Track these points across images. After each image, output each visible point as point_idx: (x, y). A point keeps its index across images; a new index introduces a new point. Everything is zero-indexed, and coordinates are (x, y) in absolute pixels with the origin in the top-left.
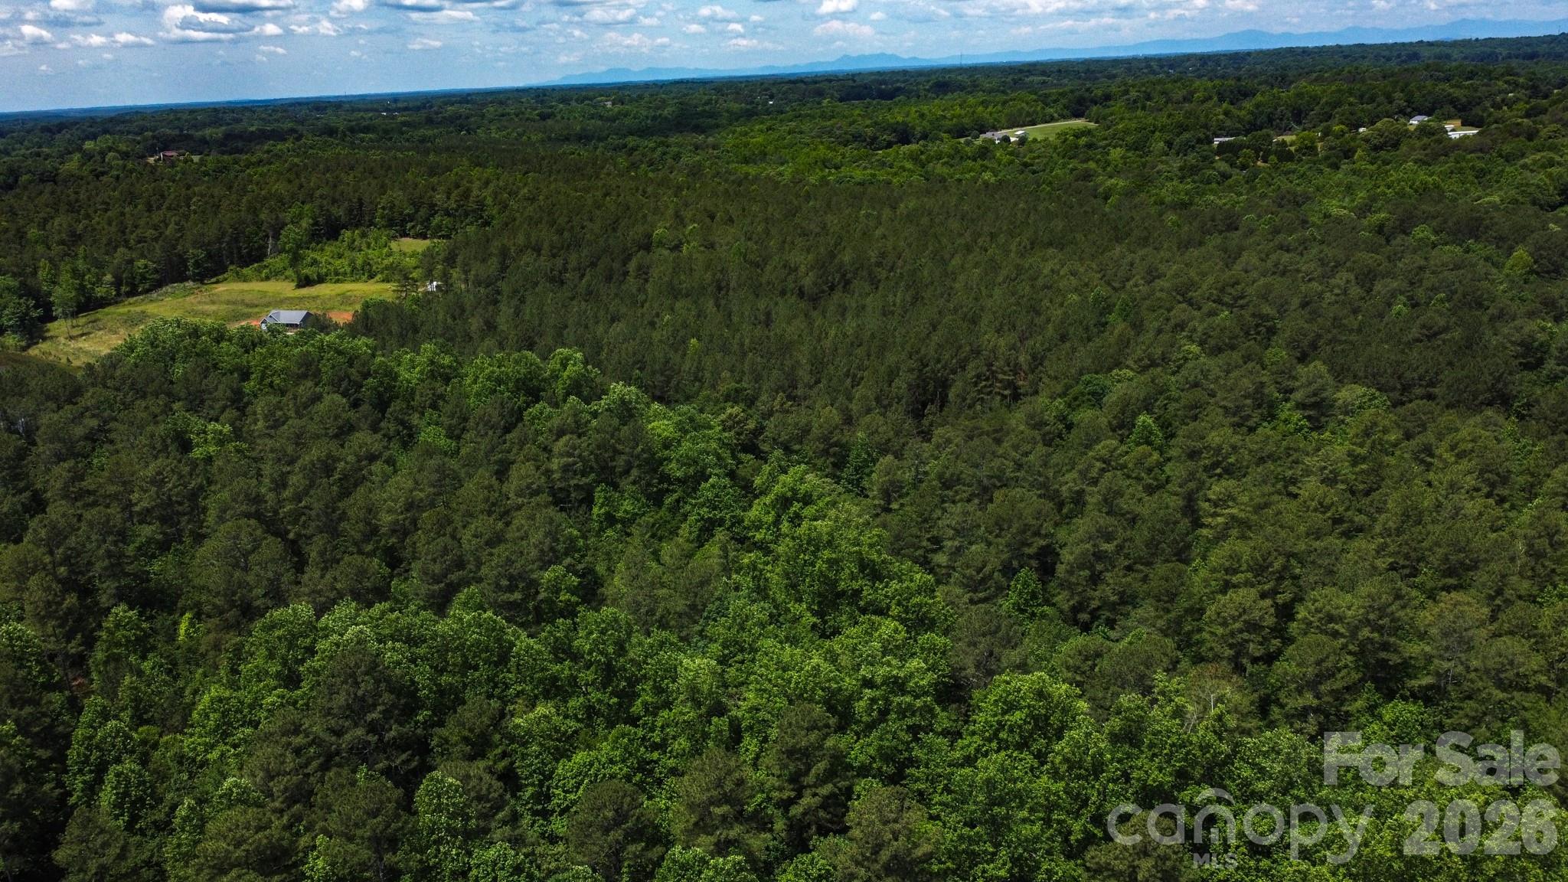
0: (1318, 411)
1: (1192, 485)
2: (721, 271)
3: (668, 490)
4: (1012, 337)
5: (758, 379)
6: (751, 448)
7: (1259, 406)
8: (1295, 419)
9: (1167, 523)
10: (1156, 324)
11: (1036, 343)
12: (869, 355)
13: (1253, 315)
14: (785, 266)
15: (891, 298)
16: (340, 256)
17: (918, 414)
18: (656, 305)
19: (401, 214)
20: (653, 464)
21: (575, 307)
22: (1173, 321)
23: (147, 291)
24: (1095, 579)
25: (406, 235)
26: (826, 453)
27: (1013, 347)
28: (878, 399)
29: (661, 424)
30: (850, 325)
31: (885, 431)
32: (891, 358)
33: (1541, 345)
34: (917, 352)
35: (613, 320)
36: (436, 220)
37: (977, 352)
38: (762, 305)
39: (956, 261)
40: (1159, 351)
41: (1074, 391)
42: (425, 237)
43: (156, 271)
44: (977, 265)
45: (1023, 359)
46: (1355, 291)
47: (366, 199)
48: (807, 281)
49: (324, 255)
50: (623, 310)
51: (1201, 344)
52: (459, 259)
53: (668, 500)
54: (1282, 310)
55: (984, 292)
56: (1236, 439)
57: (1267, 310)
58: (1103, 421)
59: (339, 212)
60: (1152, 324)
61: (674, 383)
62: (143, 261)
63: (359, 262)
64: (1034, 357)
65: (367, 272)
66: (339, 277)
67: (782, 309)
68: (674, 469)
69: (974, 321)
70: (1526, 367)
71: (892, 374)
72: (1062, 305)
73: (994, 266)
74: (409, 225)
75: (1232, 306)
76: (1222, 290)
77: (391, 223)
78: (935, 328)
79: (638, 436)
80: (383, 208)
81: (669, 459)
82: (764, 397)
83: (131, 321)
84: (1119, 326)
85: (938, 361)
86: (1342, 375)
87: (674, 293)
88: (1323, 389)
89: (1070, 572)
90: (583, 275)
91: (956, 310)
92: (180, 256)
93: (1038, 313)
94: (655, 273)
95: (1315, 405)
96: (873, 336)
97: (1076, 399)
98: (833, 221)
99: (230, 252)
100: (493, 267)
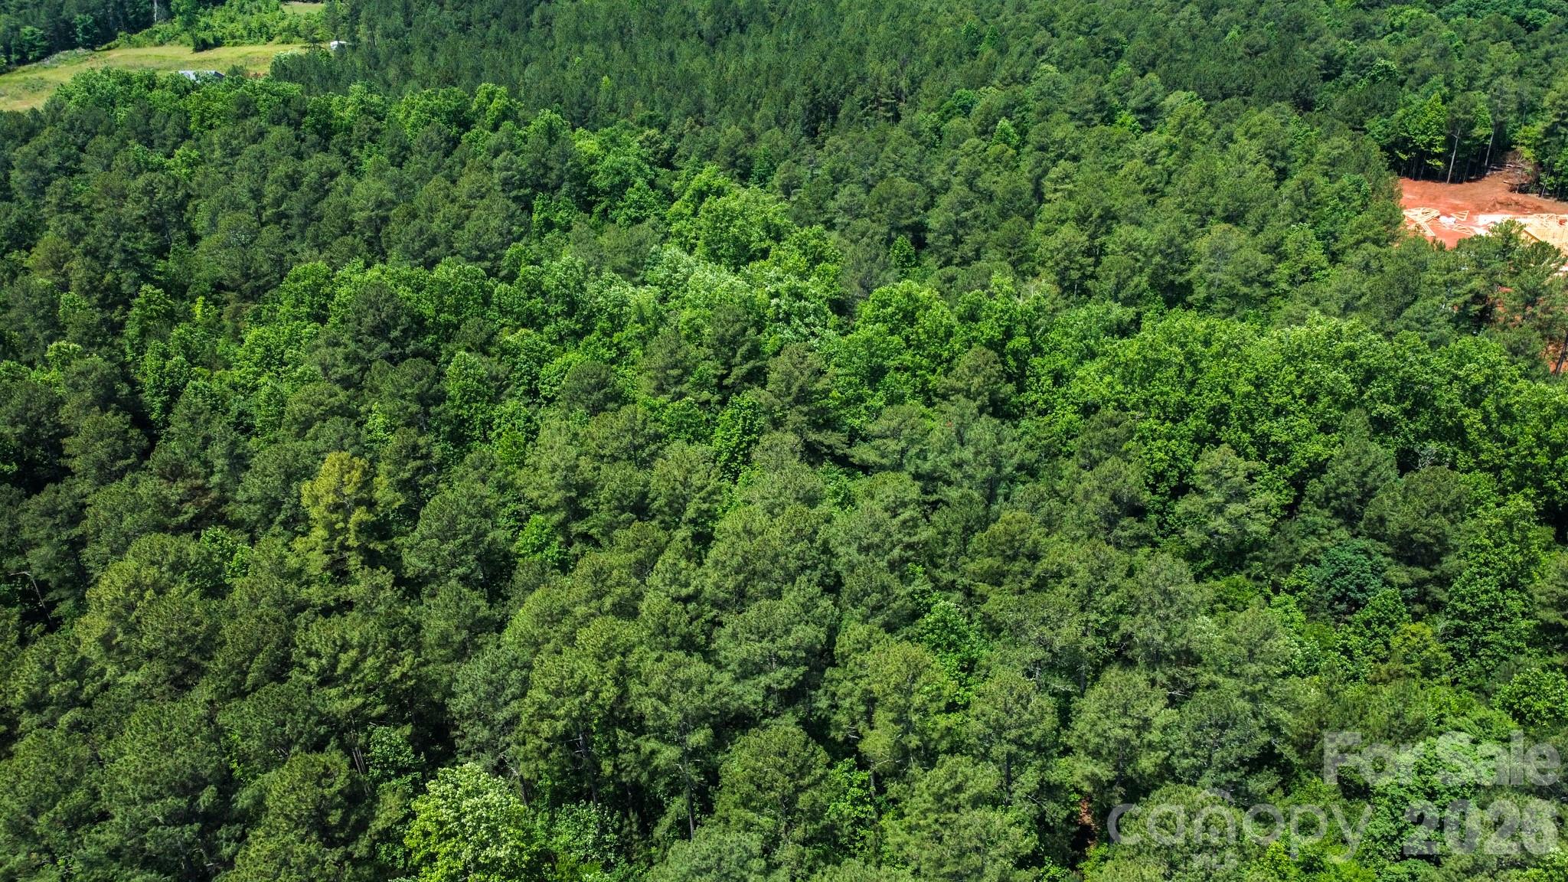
0: (1149, 115)
1: (1039, 171)
2: (623, 18)
3: (595, 202)
4: (893, 64)
5: (668, 107)
6: (667, 161)
7: (1100, 111)
8: (1129, 122)
9: (1014, 194)
10: (1019, 48)
11: (914, 68)
12: (767, 83)
13: (1105, 40)
14: (684, 12)
15: (784, 36)
16: (232, 20)
17: (812, 133)
18: (564, 49)
20: (581, 178)
21: (487, 53)
22: (1034, 47)
23: (38, 59)
24: (958, 242)
26: (733, 164)
27: (894, 73)
28: (777, 121)
29: (587, 144)
30: (749, 59)
31: (785, 144)
33: (1342, 57)
34: (810, 79)
35: (526, 64)
37: (862, 79)
38: (665, 46)
40: (1020, 70)
41: (945, 106)
43: (43, 38)
45: (903, 84)
46: (1199, 21)
48: (706, 26)
49: (216, 19)
50: (535, 54)
51: (1059, 64)
52: (363, 14)
53: (597, 209)
54: (1130, 35)
55: (869, 28)
56: (1076, 134)
57: (1117, 35)
58: (969, 126)
60: (1016, 48)
61: (590, 115)
62: (29, 28)
63: (254, 25)
64: (913, 82)
65: (265, 34)
66: (236, 40)
67: (684, 49)
68: (602, 182)
69: (860, 52)
70: (1327, 78)
71: (788, 98)
72: (938, 36)
75: (1087, 34)
76: (1080, 21)
78: (824, 59)
79: (565, 156)
81: (597, 173)
82: (675, 122)
83: (35, 88)
84: (986, 50)
85: (829, 87)
86: (1171, 86)
87: (582, 39)
88: (1153, 94)
89: (937, 238)
90: (488, 27)
91: (843, 43)
92: (66, 22)
93: (917, 43)
94: (558, 23)
95: (1147, 110)
96: (770, 67)
97: (947, 112)
99: (117, 19)
100: (397, 20)
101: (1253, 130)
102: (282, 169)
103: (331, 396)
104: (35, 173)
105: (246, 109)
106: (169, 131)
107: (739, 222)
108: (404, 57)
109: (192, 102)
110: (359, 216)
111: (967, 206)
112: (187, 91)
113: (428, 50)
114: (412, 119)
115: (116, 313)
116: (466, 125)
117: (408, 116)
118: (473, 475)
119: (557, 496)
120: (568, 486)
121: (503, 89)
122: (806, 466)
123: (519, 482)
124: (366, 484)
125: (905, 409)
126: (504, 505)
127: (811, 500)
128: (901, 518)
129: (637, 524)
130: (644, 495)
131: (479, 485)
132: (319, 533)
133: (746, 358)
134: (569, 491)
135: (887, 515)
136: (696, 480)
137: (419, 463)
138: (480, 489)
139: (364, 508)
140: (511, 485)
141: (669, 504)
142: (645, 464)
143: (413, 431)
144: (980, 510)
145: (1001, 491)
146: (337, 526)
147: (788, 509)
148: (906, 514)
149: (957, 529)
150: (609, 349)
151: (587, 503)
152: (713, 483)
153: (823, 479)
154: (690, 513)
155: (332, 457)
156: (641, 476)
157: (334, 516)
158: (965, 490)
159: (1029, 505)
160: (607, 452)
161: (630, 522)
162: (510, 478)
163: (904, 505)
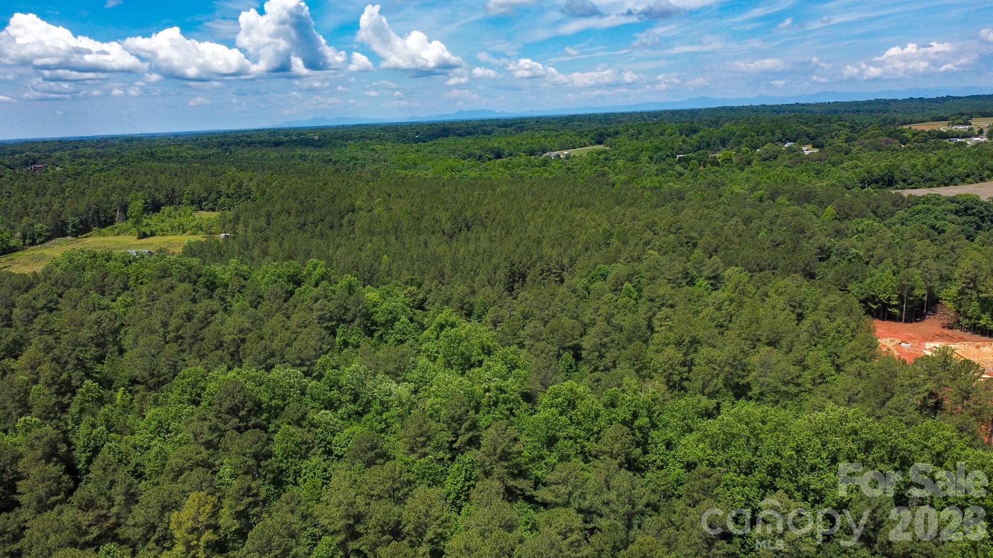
0: (716, 280)
1: (650, 314)
2: (397, 222)
3: (376, 330)
4: (558, 250)
5: (423, 273)
6: (421, 307)
7: (686, 278)
8: (704, 285)
9: (636, 328)
10: (635, 241)
11: (572, 252)
12: (483, 260)
13: (686, 237)
14: (434, 219)
15: (494, 233)
16: (163, 221)
17: (510, 289)
18: (361, 240)
19: (199, 197)
20: (368, 316)
21: (314, 242)
22: (644, 241)
23: (42, 243)
24: (601, 356)
25: (202, 210)
26: (462, 308)
27: (560, 255)
28: (489, 282)
29: (372, 295)
30: (472, 246)
31: (493, 296)
32: (495, 261)
33: (829, 248)
34: (509, 258)
35: (338, 247)
36: (220, 201)
37: (541, 258)
38: (422, 238)
39: (530, 214)
40: (636, 254)
41: (591, 274)
42: (213, 210)
43: (48, 231)
44: (541, 216)
45: (566, 261)
46: (741, 227)
47: (177, 189)
48: (447, 227)
49: (153, 221)
50: (343, 242)
51: (659, 250)
52: (242, 219)
53: (376, 334)
54: (701, 234)
55: (544, 229)
56: (672, 292)
57: (693, 234)
58: (606, 287)
59: (161, 197)
60: (633, 241)
61: (375, 278)
62: (40, 225)
63: (176, 224)
64: (571, 260)
65: (182, 229)
66: (163, 232)
67: (434, 240)
68: (380, 318)
69: (539, 243)
70: (821, 260)
71: (496, 269)
72: (586, 234)
73: (551, 217)
74: (204, 203)
75: (676, 233)
76: (670, 226)
77: (193, 202)
78: (518, 246)
79: (359, 302)
80: (188, 194)
81: (377, 312)
82: (426, 282)
83: (37, 260)
84: (615, 242)
85: (521, 263)
86: (728, 264)
87: (371, 233)
88: (717, 269)
89: (589, 354)
90: (316, 227)
91: (529, 237)
92: (63, 222)
93: (573, 238)
94: (358, 225)
95: (715, 278)
96: (485, 251)
97: (593, 278)
98: (459, 196)
99: (94, 220)
100: (262, 222)
101: (780, 290)
102: (182, 309)
103: (197, 454)
104: (29, 310)
105: (165, 273)
106: (116, 285)
107: (465, 344)
108: (265, 243)
109: (132, 268)
110: (227, 338)
111: (607, 335)
112: (130, 262)
113: (279, 239)
114: (265, 280)
115: (66, 397)
116: (299, 284)
117: (263, 278)
118: (286, 508)
119: (340, 524)
120: (348, 517)
121: (323, 262)
122: (506, 504)
123: (316, 513)
124: (215, 514)
125: (571, 465)
126: (305, 529)
127: (510, 527)
128: (570, 540)
129: (394, 543)
130: (399, 523)
131: (289, 515)
132: (180, 548)
133: (468, 430)
134: (349, 519)
135: (559, 537)
136: (434, 512)
137: (251, 499)
138: (290, 518)
139: (211, 531)
140: (311, 515)
141: (415, 529)
142: (400, 501)
143: (249, 477)
144: (622, 534)
145: (635, 522)
146: (192, 544)
147: (494, 534)
148: (573, 537)
149: (608, 548)
150: (380, 423)
151: (360, 528)
152: (446, 514)
153: (519, 511)
154: (430, 535)
155: (194, 495)
156: (396, 509)
157: (191, 536)
158: (612, 521)
159: (655, 532)
160: (375, 493)
161: (389, 542)
162: (310, 510)
163: (572, 531)
